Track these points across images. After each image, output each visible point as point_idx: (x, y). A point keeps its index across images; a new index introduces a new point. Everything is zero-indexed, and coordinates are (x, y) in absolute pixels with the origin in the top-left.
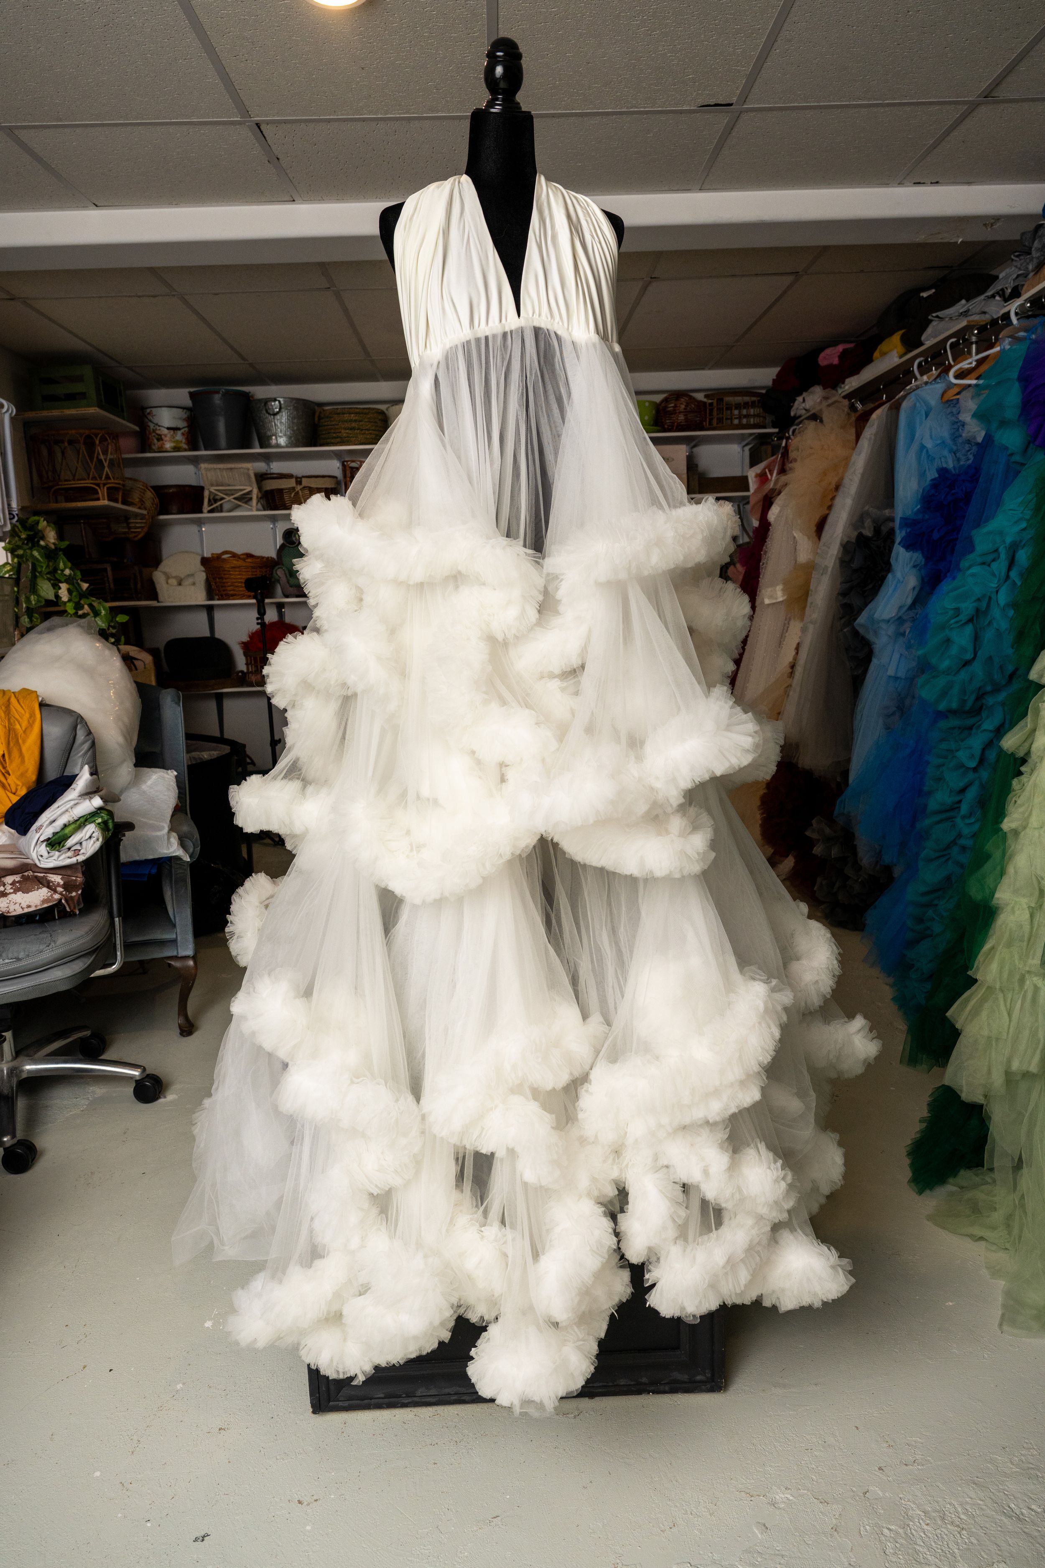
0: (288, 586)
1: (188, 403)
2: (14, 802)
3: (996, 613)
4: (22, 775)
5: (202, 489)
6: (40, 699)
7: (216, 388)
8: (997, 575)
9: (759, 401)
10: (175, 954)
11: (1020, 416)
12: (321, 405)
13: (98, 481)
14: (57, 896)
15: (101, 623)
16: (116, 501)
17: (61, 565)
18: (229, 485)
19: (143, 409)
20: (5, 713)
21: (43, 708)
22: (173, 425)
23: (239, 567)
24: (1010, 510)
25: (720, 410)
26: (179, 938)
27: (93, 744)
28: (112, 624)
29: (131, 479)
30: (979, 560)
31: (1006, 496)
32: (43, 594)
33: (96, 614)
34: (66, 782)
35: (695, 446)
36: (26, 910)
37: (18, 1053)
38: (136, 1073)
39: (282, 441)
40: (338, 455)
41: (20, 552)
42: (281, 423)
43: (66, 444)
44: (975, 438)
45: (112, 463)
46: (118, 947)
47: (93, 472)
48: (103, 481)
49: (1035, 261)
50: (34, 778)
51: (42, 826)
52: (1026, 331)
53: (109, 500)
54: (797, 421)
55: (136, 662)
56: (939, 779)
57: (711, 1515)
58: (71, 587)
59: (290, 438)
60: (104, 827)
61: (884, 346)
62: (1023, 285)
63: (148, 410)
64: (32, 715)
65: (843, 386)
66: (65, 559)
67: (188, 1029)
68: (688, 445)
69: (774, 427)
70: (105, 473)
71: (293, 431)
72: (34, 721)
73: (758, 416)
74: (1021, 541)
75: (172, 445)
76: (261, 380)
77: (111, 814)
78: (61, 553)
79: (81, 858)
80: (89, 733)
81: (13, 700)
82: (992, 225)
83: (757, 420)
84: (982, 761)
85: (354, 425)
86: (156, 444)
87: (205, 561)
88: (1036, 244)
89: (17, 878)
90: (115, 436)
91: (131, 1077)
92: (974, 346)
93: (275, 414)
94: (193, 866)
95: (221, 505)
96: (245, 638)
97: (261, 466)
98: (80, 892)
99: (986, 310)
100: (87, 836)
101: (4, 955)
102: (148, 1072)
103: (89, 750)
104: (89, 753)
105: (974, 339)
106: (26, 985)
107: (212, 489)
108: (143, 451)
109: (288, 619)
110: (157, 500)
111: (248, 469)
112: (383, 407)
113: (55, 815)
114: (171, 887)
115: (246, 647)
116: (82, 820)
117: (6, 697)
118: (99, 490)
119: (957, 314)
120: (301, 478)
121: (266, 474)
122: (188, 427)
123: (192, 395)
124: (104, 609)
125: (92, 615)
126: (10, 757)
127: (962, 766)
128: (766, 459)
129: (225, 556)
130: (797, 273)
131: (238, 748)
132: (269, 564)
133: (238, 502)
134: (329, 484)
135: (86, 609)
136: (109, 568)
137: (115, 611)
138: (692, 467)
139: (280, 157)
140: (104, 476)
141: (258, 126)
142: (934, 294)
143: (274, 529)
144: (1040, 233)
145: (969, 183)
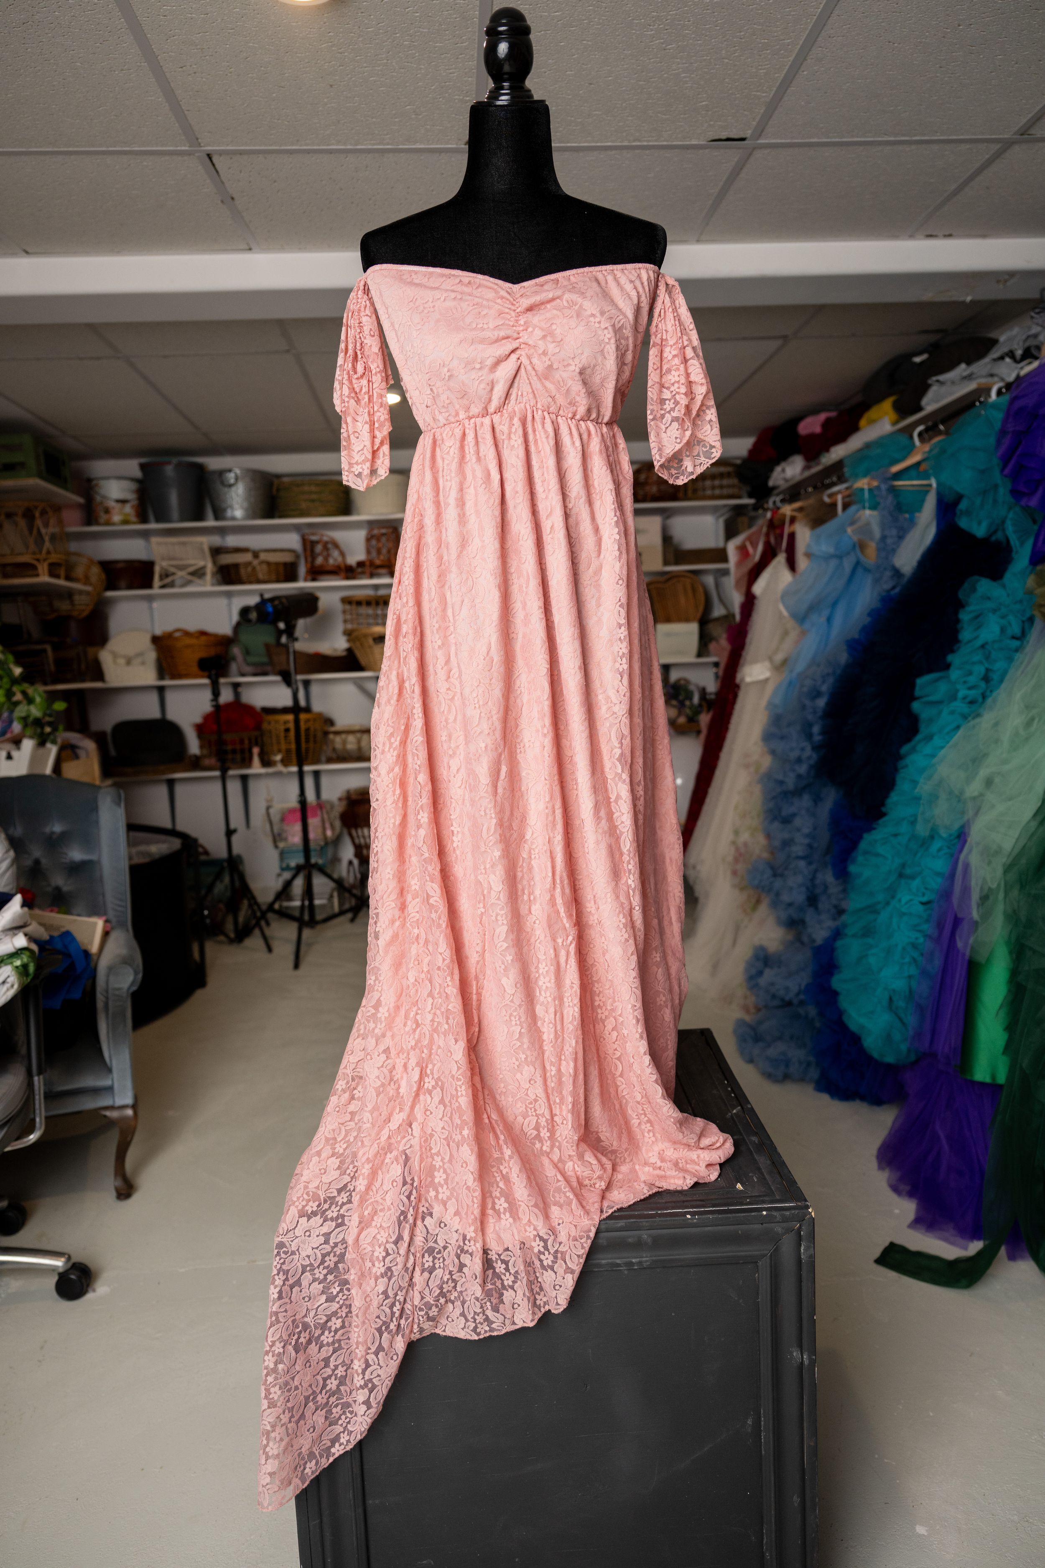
0: (245, 664)
1: (138, 473)
5: (152, 563)
7: (168, 459)
9: (734, 471)
10: (111, 1103)
12: (278, 476)
13: (38, 556)
15: (35, 712)
16: (57, 576)
18: (181, 559)
19: (89, 480)
22: (122, 498)
23: (192, 645)
26: (116, 1086)
28: (48, 712)
29: (75, 554)
33: (30, 701)
35: (668, 517)
38: (58, 1263)
39: (238, 513)
40: (297, 528)
42: (238, 495)
43: (3, 517)
45: (53, 538)
47: (32, 547)
48: (44, 554)
53: (52, 574)
54: (775, 492)
55: (79, 751)
59: (246, 510)
61: (873, 413)
62: (1037, 348)
63: (94, 482)
65: (826, 455)
67: (126, 1191)
68: (662, 515)
69: (750, 496)
70: (46, 547)
71: (251, 502)
73: (732, 486)
75: (122, 518)
76: (216, 450)
82: (1006, 281)
83: (730, 491)
85: (314, 496)
86: (103, 517)
87: (155, 640)
90: (58, 509)
91: (52, 1269)
93: (230, 486)
95: (173, 581)
96: (199, 720)
97: (216, 540)
99: (995, 371)
102: (74, 1260)
107: (164, 564)
108: (90, 524)
109: (244, 700)
110: (103, 576)
111: (201, 543)
114: (107, 1024)
115: (200, 729)
118: (39, 566)
119: (959, 377)
120: (258, 552)
121: (222, 548)
122: (137, 499)
123: (142, 467)
124: (40, 696)
125: (25, 702)
128: (743, 531)
129: (177, 634)
130: (785, 337)
131: (189, 843)
132: (225, 642)
133: (190, 577)
134: (288, 558)
135: (18, 697)
136: (49, 648)
137: (52, 697)
138: (667, 539)
139: (234, 196)
140: (44, 551)
141: (209, 156)
142: (928, 359)
143: (229, 605)
145: (984, 236)
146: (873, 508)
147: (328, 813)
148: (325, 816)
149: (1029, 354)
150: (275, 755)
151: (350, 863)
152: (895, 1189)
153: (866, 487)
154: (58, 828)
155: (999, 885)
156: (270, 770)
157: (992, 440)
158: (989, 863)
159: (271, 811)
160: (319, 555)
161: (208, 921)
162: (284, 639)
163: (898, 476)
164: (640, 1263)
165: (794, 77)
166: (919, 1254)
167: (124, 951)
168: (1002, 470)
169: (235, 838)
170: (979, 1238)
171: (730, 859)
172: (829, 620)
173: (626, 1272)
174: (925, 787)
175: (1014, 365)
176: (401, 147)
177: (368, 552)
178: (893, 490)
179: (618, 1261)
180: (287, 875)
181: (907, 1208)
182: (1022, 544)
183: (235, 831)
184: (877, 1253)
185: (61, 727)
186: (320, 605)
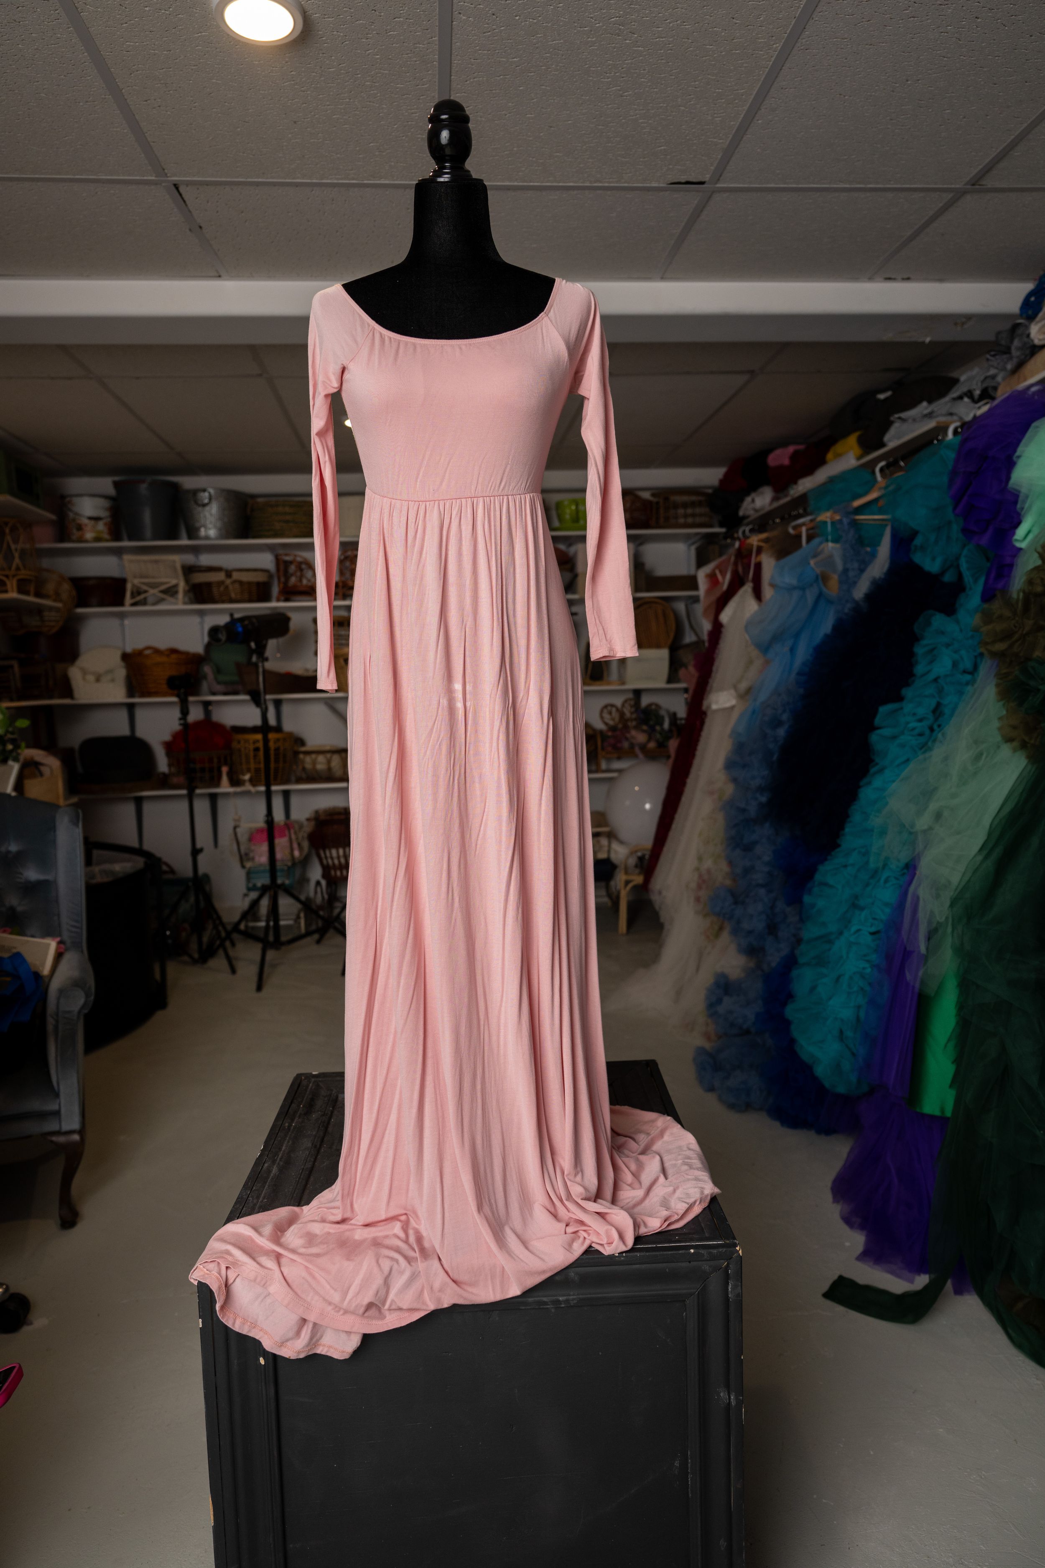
0: (215, 683)
1: (111, 491)
5: (124, 581)
7: (142, 477)
9: (706, 500)
12: (253, 496)
13: (7, 573)
16: (27, 593)
18: (153, 577)
19: (63, 497)
22: (95, 515)
23: (162, 663)
25: (667, 509)
26: (63, 1110)
28: (10, 729)
29: (46, 570)
35: (641, 544)
39: (212, 533)
40: (271, 548)
42: (211, 515)
45: (23, 553)
47: (2, 563)
48: (13, 571)
49: (1015, 361)
53: (20, 591)
54: (746, 521)
55: (42, 768)
59: (220, 529)
61: (839, 447)
62: (995, 387)
63: (68, 499)
65: (795, 487)
67: (72, 1218)
69: (721, 525)
70: (15, 563)
71: (223, 522)
73: (704, 515)
75: (93, 535)
76: (190, 470)
82: (963, 324)
83: (704, 520)
85: (288, 517)
86: (76, 534)
87: (125, 657)
88: (1016, 343)
90: (29, 525)
93: (204, 505)
95: (145, 599)
96: (168, 738)
97: (190, 559)
99: (954, 410)
107: (136, 581)
108: (62, 540)
109: (215, 719)
110: (74, 593)
111: (174, 562)
115: (169, 747)
118: (8, 582)
119: (920, 415)
120: (231, 571)
121: (195, 567)
122: (111, 517)
123: (116, 484)
124: (2, 713)
128: (714, 559)
129: (148, 652)
130: (752, 372)
131: (153, 862)
132: (196, 660)
133: (162, 596)
134: (261, 578)
136: (15, 664)
138: (639, 565)
139: (202, 225)
140: (14, 566)
141: (176, 186)
142: (891, 396)
143: (202, 624)
144: (1019, 331)
145: (941, 280)
146: (836, 541)
147: (295, 833)
148: (293, 837)
149: (986, 394)
150: (244, 775)
151: (318, 883)
152: (847, 1220)
153: (829, 520)
154: (14, 848)
155: (947, 918)
156: (239, 789)
157: (945, 479)
158: (938, 896)
159: (238, 830)
160: (292, 575)
161: (170, 941)
162: (254, 659)
163: (859, 510)
164: (567, 1301)
165: (750, 123)
166: (868, 1288)
167: (76, 974)
168: (954, 509)
169: (200, 858)
170: (925, 1272)
171: (693, 885)
172: (792, 650)
173: (553, 1310)
174: (876, 821)
175: (972, 405)
176: (365, 182)
177: (341, 573)
178: (854, 524)
179: (545, 1299)
180: (254, 895)
181: (857, 1240)
182: (976, 581)
183: (201, 850)
184: (825, 1286)
185: (23, 745)
186: (292, 625)
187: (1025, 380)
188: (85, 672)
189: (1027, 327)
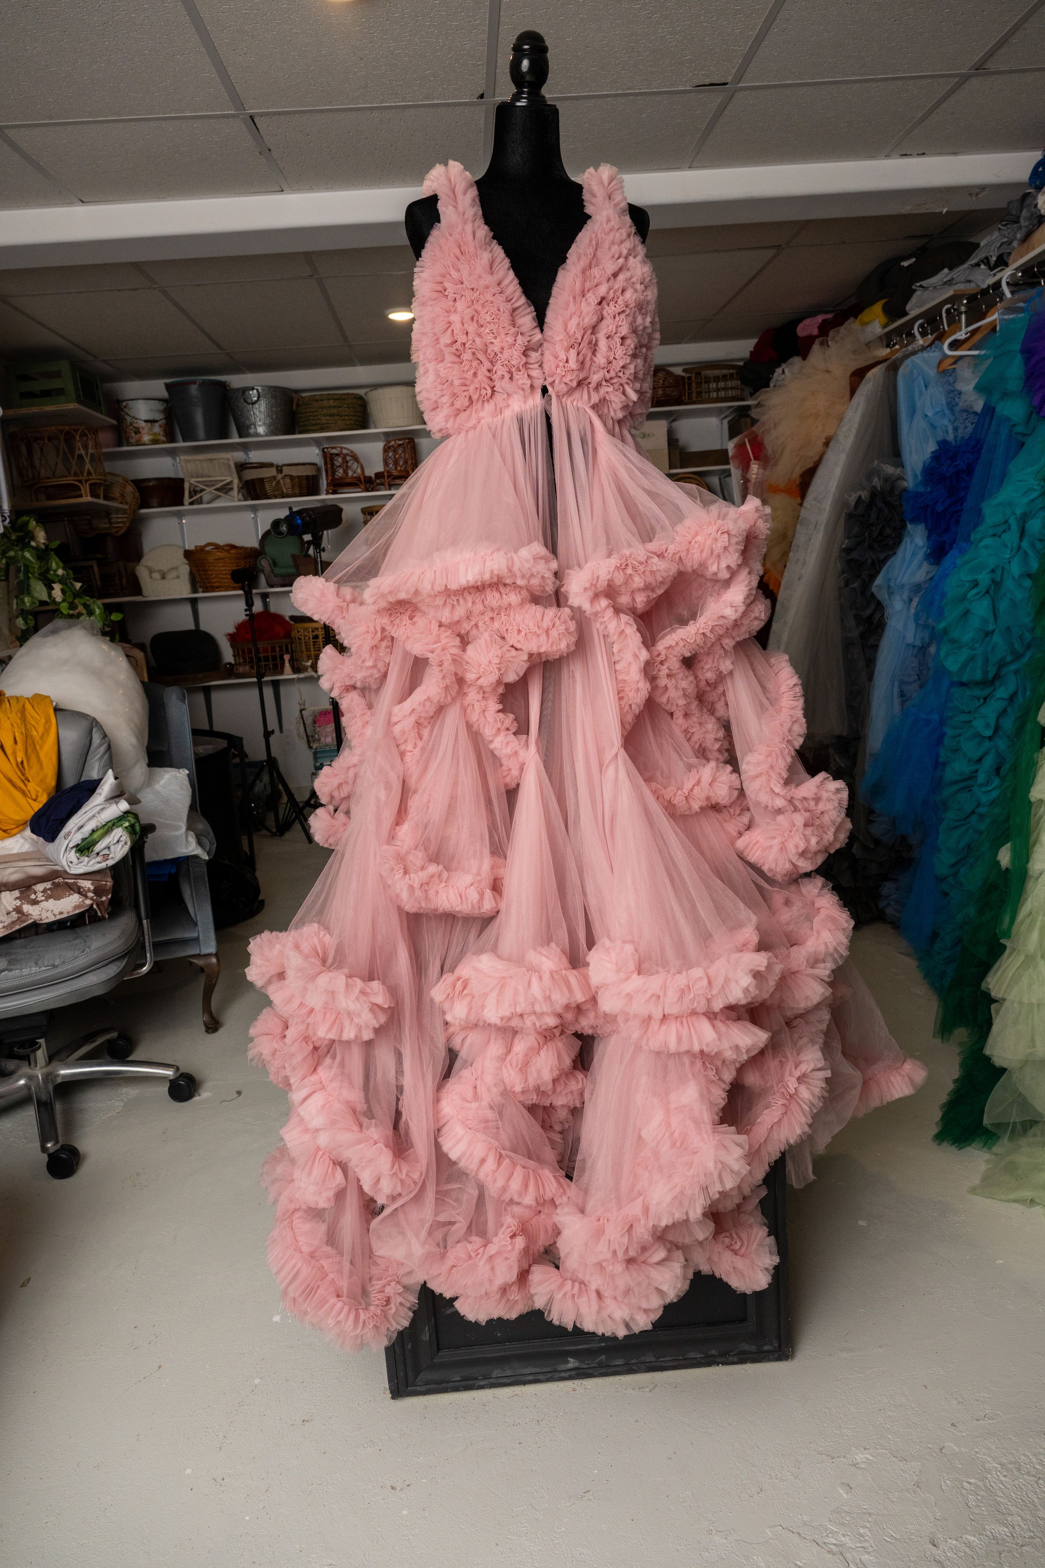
0: (272, 575)
1: (165, 394)
2: (36, 810)
3: (1009, 584)
4: (42, 781)
5: (182, 481)
6: (54, 704)
7: (193, 378)
8: (1009, 546)
9: (737, 373)
10: (198, 952)
11: (1024, 387)
12: (297, 391)
13: (80, 478)
14: (88, 902)
15: (96, 622)
16: (98, 497)
17: (54, 566)
18: (209, 476)
19: (119, 402)
20: (21, 719)
21: (58, 713)
22: (150, 418)
23: (223, 558)
24: (1019, 481)
25: (699, 384)
26: (201, 937)
27: (109, 747)
28: (107, 623)
29: (110, 474)
30: (991, 532)
31: (1012, 467)
32: (36, 595)
33: (91, 613)
34: (91, 787)
35: (674, 420)
36: (59, 917)
37: (51, 1058)
38: (169, 1073)
39: (261, 430)
40: (317, 442)
41: (12, 554)
42: (260, 411)
43: (47, 441)
44: (972, 407)
45: (92, 460)
46: (148, 948)
47: (75, 469)
48: (85, 477)
49: (1024, 230)
50: (53, 783)
51: (70, 832)
52: (1025, 302)
53: (93, 495)
56: (956, 750)
57: (795, 1478)
58: (65, 588)
59: (270, 426)
60: (131, 830)
61: (865, 316)
62: (1010, 254)
63: (124, 404)
64: (48, 721)
66: (57, 559)
67: (213, 1026)
68: (667, 419)
70: (86, 468)
71: (272, 419)
72: (50, 727)
74: (1031, 512)
75: (151, 437)
76: (237, 368)
77: (136, 816)
78: (52, 553)
79: (110, 863)
80: (105, 736)
81: (28, 706)
82: (977, 194)
84: (997, 729)
85: (333, 411)
86: (134, 438)
87: (188, 554)
88: (1025, 213)
89: (48, 885)
90: (95, 431)
91: (164, 1077)
92: (963, 317)
93: (253, 403)
94: (208, 863)
95: (201, 497)
96: (232, 630)
97: (240, 456)
98: (109, 896)
99: (971, 279)
100: (115, 841)
101: (40, 962)
102: (182, 1070)
103: (105, 753)
104: (106, 756)
105: (963, 309)
106: (62, 991)
107: (193, 481)
108: (121, 445)
109: (273, 609)
110: (137, 494)
111: (228, 460)
112: (361, 392)
113: (83, 821)
114: (191, 886)
115: (234, 638)
116: (110, 824)
117: (21, 704)
118: (81, 487)
119: (940, 283)
120: (281, 467)
121: (246, 464)
122: (165, 418)
123: (168, 387)
124: (99, 608)
125: (87, 614)
126: (28, 765)
127: (978, 735)
129: (208, 548)
130: (778, 247)
131: (235, 742)
132: (253, 555)
133: (218, 493)
134: (309, 472)
135: (81, 609)
136: (94, 564)
137: (109, 609)
138: (672, 441)
139: (271, 148)
140: (85, 472)
141: (252, 118)
142: (915, 263)
143: (255, 519)
144: (1028, 202)
145: (955, 154)
149: (1002, 261)
150: (307, 661)
156: (302, 676)
159: (304, 712)
160: (340, 466)
161: (255, 814)
162: (311, 551)
165: (767, 31)
169: (272, 739)
175: (988, 271)
176: (420, 103)
177: (386, 463)
183: (273, 732)
185: (117, 636)
186: (344, 515)
187: (1034, 249)
188: (151, 571)
189: (1035, 198)
